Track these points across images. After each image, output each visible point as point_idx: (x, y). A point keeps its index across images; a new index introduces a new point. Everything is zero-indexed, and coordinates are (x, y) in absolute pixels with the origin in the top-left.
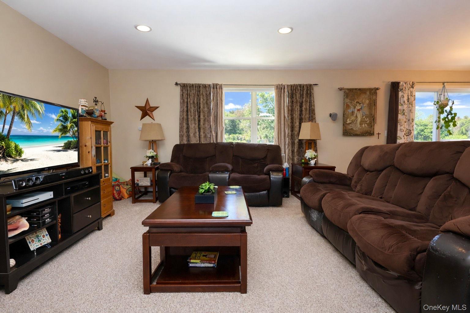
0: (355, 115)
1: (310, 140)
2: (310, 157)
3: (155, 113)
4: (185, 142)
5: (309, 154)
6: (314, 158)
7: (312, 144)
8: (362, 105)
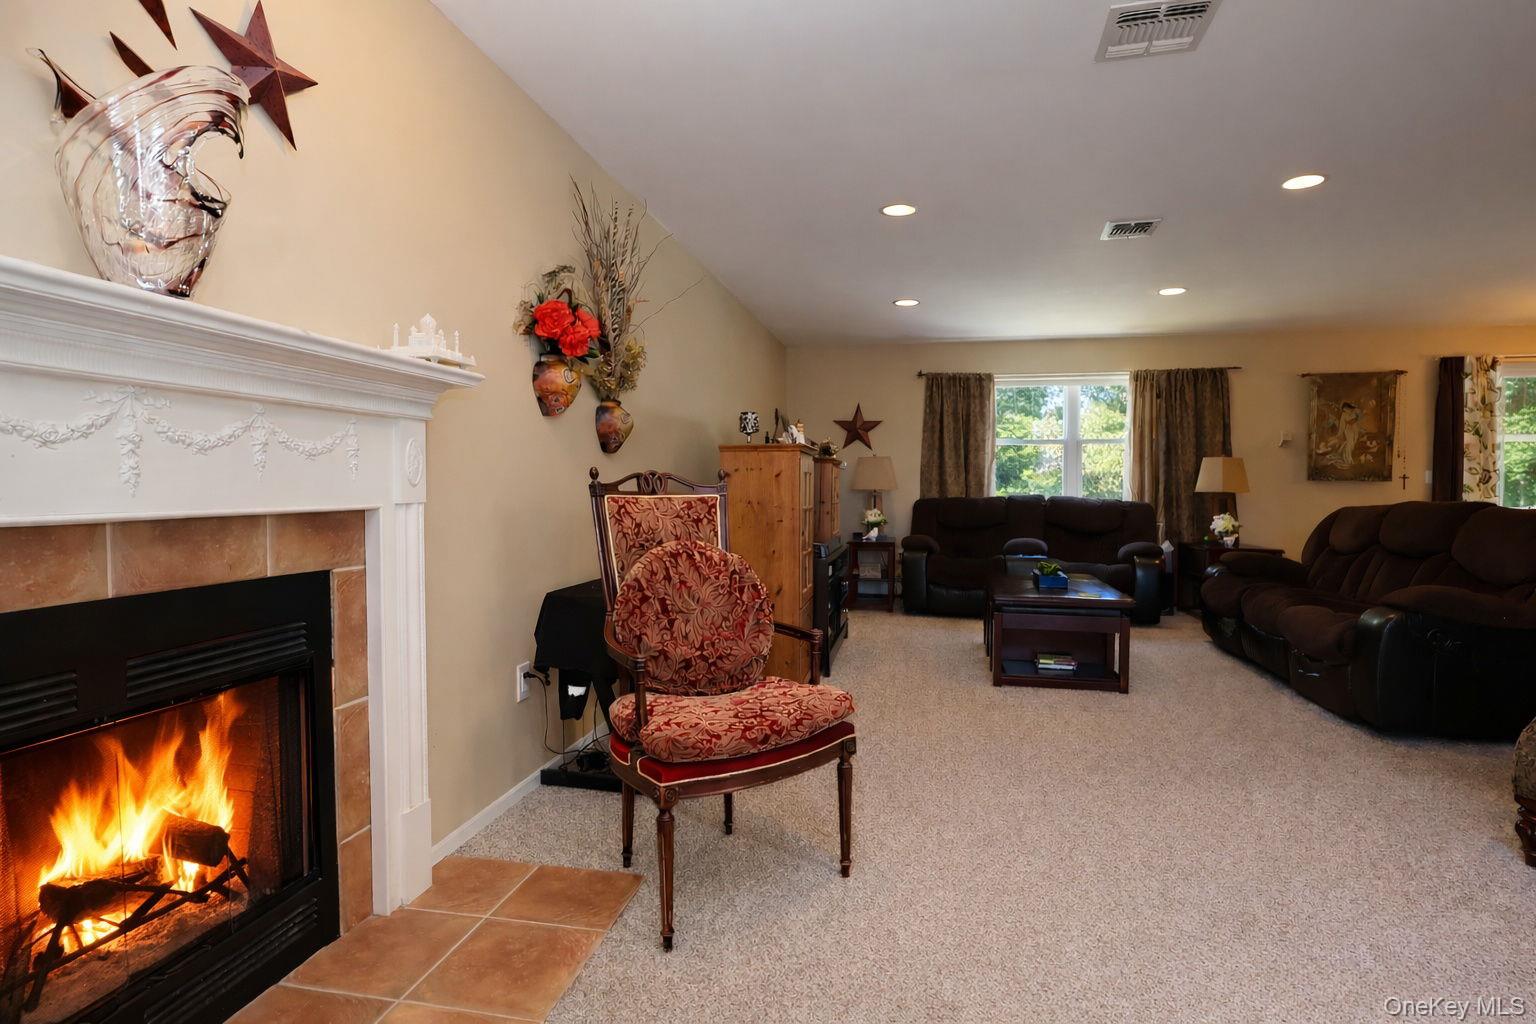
0: (1340, 433)
1: (1224, 494)
2: (1221, 529)
3: (872, 435)
4: (934, 494)
5: (1220, 523)
6: (1233, 533)
7: (1226, 502)
8: (1358, 411)
